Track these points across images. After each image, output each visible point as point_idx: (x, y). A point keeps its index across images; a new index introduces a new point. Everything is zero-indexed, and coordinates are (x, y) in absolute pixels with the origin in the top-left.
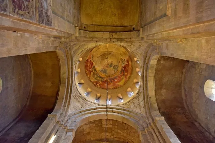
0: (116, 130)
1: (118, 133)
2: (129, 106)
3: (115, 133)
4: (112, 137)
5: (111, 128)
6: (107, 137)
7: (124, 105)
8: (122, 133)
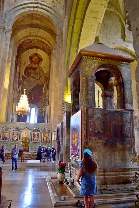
0: (44, 20)
1: (45, 22)
2: (55, 5)
3: (43, 22)
4: (41, 24)
5: (40, 18)
6: (37, 23)
7: (52, 3)
8: (48, 24)
